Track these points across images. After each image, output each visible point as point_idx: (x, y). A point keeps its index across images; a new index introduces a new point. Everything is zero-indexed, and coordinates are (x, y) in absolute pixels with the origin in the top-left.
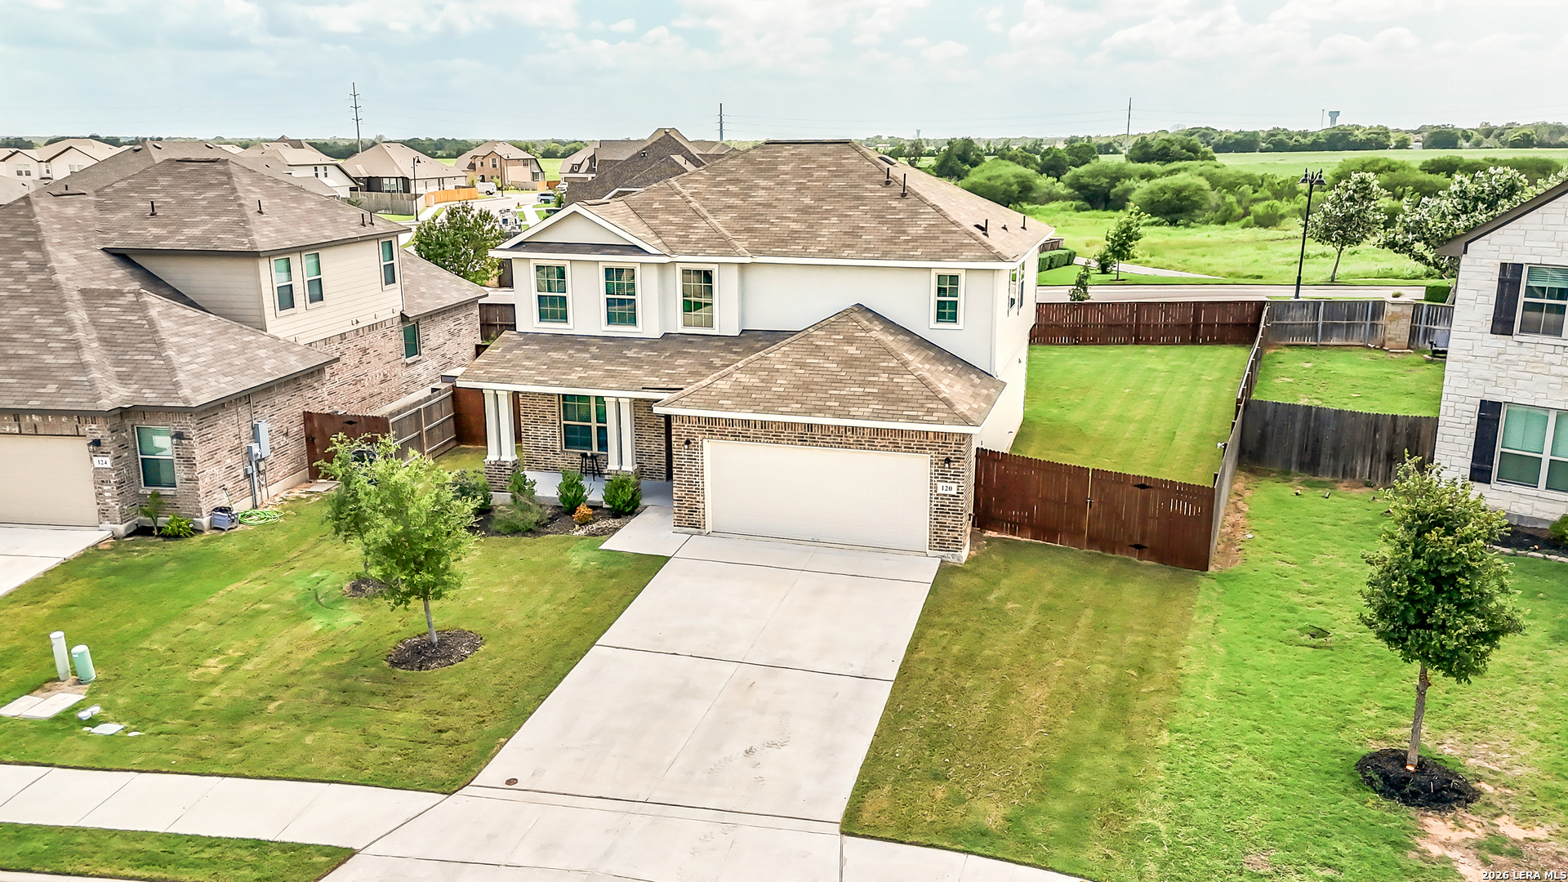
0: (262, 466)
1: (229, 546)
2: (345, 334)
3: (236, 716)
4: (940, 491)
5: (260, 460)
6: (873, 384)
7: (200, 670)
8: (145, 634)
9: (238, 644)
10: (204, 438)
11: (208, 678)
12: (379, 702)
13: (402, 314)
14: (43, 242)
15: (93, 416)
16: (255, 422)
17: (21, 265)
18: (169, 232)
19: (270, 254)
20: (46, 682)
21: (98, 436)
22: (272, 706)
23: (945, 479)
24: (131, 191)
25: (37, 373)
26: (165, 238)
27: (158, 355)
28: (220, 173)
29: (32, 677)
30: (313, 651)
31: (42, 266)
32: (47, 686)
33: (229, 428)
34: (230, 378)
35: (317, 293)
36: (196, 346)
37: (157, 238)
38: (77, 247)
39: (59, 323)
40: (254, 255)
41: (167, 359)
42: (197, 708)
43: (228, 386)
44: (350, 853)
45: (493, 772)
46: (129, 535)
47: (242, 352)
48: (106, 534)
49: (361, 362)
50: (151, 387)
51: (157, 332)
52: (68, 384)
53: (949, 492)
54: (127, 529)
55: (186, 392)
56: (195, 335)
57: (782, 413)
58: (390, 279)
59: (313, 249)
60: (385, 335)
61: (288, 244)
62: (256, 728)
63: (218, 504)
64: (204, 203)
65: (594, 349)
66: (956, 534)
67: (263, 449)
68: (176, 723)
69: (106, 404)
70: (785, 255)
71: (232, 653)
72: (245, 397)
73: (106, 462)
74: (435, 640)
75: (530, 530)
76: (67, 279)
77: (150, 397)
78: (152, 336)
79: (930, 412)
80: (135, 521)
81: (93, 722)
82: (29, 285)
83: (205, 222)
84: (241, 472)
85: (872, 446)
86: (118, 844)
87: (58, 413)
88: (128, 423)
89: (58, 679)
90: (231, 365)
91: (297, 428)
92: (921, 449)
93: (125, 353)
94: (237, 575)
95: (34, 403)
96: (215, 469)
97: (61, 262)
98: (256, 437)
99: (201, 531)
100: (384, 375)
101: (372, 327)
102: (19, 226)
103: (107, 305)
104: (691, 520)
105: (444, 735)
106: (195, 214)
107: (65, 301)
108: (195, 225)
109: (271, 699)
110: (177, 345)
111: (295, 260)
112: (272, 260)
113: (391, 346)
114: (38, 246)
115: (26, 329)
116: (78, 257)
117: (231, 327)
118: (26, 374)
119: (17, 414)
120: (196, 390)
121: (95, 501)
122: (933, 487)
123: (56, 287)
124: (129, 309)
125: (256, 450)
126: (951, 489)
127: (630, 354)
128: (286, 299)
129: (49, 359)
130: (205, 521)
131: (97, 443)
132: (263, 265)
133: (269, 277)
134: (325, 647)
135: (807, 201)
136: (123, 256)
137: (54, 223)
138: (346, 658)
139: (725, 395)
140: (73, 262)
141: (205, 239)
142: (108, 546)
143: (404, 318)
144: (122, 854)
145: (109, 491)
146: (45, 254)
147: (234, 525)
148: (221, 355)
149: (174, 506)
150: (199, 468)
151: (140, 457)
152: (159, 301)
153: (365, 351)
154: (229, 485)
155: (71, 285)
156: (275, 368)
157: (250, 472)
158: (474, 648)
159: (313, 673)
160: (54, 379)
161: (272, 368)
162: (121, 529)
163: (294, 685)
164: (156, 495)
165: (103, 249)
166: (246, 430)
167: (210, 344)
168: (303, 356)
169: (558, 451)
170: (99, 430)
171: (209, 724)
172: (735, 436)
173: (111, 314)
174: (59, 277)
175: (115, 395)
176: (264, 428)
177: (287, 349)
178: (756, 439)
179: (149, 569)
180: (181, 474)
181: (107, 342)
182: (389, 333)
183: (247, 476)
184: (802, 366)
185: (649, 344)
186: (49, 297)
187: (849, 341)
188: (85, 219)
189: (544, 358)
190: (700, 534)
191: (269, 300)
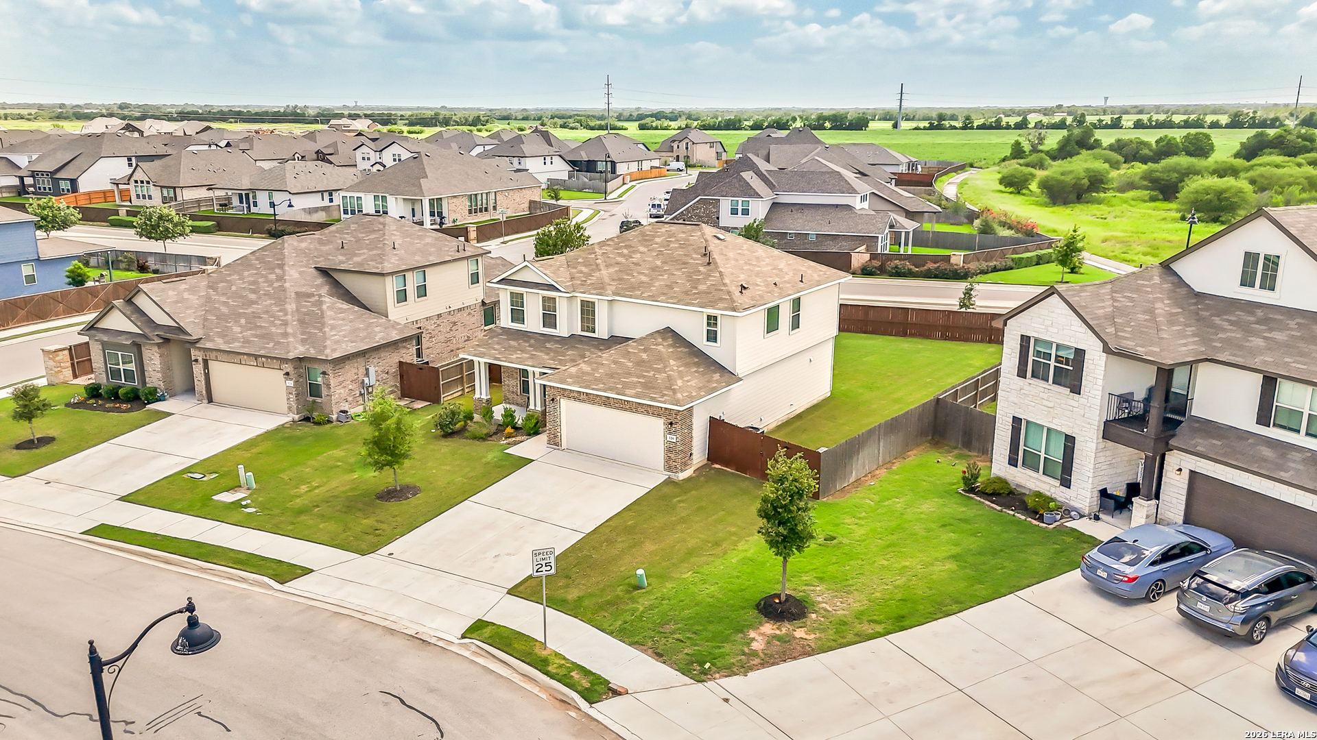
0: (370, 389)
1: (341, 431)
2: (441, 314)
3: (301, 512)
4: (668, 439)
5: (370, 386)
6: (644, 377)
7: (297, 490)
8: (283, 471)
9: (318, 480)
10: (336, 375)
11: (298, 494)
12: (359, 514)
13: (483, 301)
14: (284, 264)
15: (286, 361)
16: (367, 367)
17: (273, 277)
18: (347, 259)
19: (392, 274)
20: (236, 487)
21: (288, 370)
22: (316, 510)
23: (670, 434)
24: (336, 232)
25: (267, 337)
26: (343, 263)
27: (321, 330)
28: (380, 223)
29: (231, 484)
30: (348, 487)
31: (281, 278)
32: (236, 489)
33: (352, 371)
34: (354, 344)
35: (422, 291)
36: (341, 325)
37: (341, 262)
38: (301, 266)
39: (280, 311)
40: (382, 275)
41: (324, 333)
42: (288, 506)
43: (351, 348)
44: (312, 571)
45: (385, 550)
46: (300, 421)
47: (365, 329)
48: (291, 419)
49: (451, 330)
50: (313, 347)
51: (324, 317)
52: (278, 343)
53: (672, 441)
54: (299, 418)
55: (328, 351)
56: (343, 319)
57: (593, 389)
58: (476, 280)
59: (422, 269)
60: (469, 314)
61: (404, 267)
62: (305, 518)
63: (342, 409)
64: (367, 242)
65: (532, 341)
66: (676, 464)
67: (372, 380)
68: (276, 511)
69: (291, 356)
70: (630, 297)
71: (315, 484)
72: (362, 354)
73: (290, 383)
74: (398, 488)
75: (482, 438)
76: (291, 286)
77: (312, 353)
78: (319, 320)
79: (664, 395)
80: (304, 414)
81: (246, 506)
82: (274, 288)
83: (364, 254)
84: (358, 392)
85: (637, 412)
86: (231, 554)
87: (270, 357)
88: (303, 364)
89: (240, 487)
90: (357, 336)
91: (394, 369)
92: (659, 415)
93: (307, 328)
94: (337, 446)
95: (262, 352)
96: (342, 391)
97: (290, 276)
98: (367, 375)
99: (332, 422)
100: (468, 337)
101: (459, 310)
102: (276, 254)
103: (305, 302)
104: (555, 442)
105: (377, 531)
106: (362, 248)
107: (287, 298)
108: (360, 255)
109: (318, 506)
110: (331, 325)
111: (409, 275)
112: (394, 277)
113: (473, 320)
114: (281, 267)
115: (267, 312)
116: (301, 273)
117: (364, 314)
118: (262, 336)
119: (256, 357)
120: (334, 350)
121: (286, 402)
122: (665, 437)
123: (284, 290)
124: (314, 304)
125: (366, 381)
126: (673, 439)
127: (548, 345)
128: (402, 296)
129: (273, 329)
130: (334, 417)
131: (287, 374)
132: (389, 280)
133: (391, 286)
134: (354, 486)
135: (659, 263)
136: (324, 272)
137: (293, 253)
138: (359, 492)
139: (571, 376)
140: (296, 275)
141: (361, 264)
142: (289, 426)
143: (483, 303)
144: (231, 558)
145: (293, 397)
146: (284, 271)
147: (348, 420)
148: (355, 330)
149: (322, 409)
150: (332, 390)
151: (308, 382)
152: (329, 300)
153: (455, 323)
154: (350, 399)
155: (292, 289)
156: (383, 338)
157: (363, 392)
158: (414, 495)
159: (341, 497)
160: (273, 341)
161: (379, 338)
162: (297, 417)
163: (330, 502)
164: (314, 402)
165: (315, 267)
166: (362, 371)
167: (350, 324)
168: (401, 331)
169: (519, 394)
170: (288, 368)
171: (288, 514)
172: (575, 399)
173: (307, 305)
174: (287, 285)
175: (299, 350)
176: (372, 370)
177: (393, 326)
178: (584, 401)
179: (299, 439)
180: (324, 392)
181: (302, 322)
182: (472, 312)
183: (361, 394)
184: (615, 362)
185: (562, 340)
186: (280, 297)
187: (645, 350)
188: (310, 250)
189: (506, 345)
190: (558, 449)
191: (391, 297)
